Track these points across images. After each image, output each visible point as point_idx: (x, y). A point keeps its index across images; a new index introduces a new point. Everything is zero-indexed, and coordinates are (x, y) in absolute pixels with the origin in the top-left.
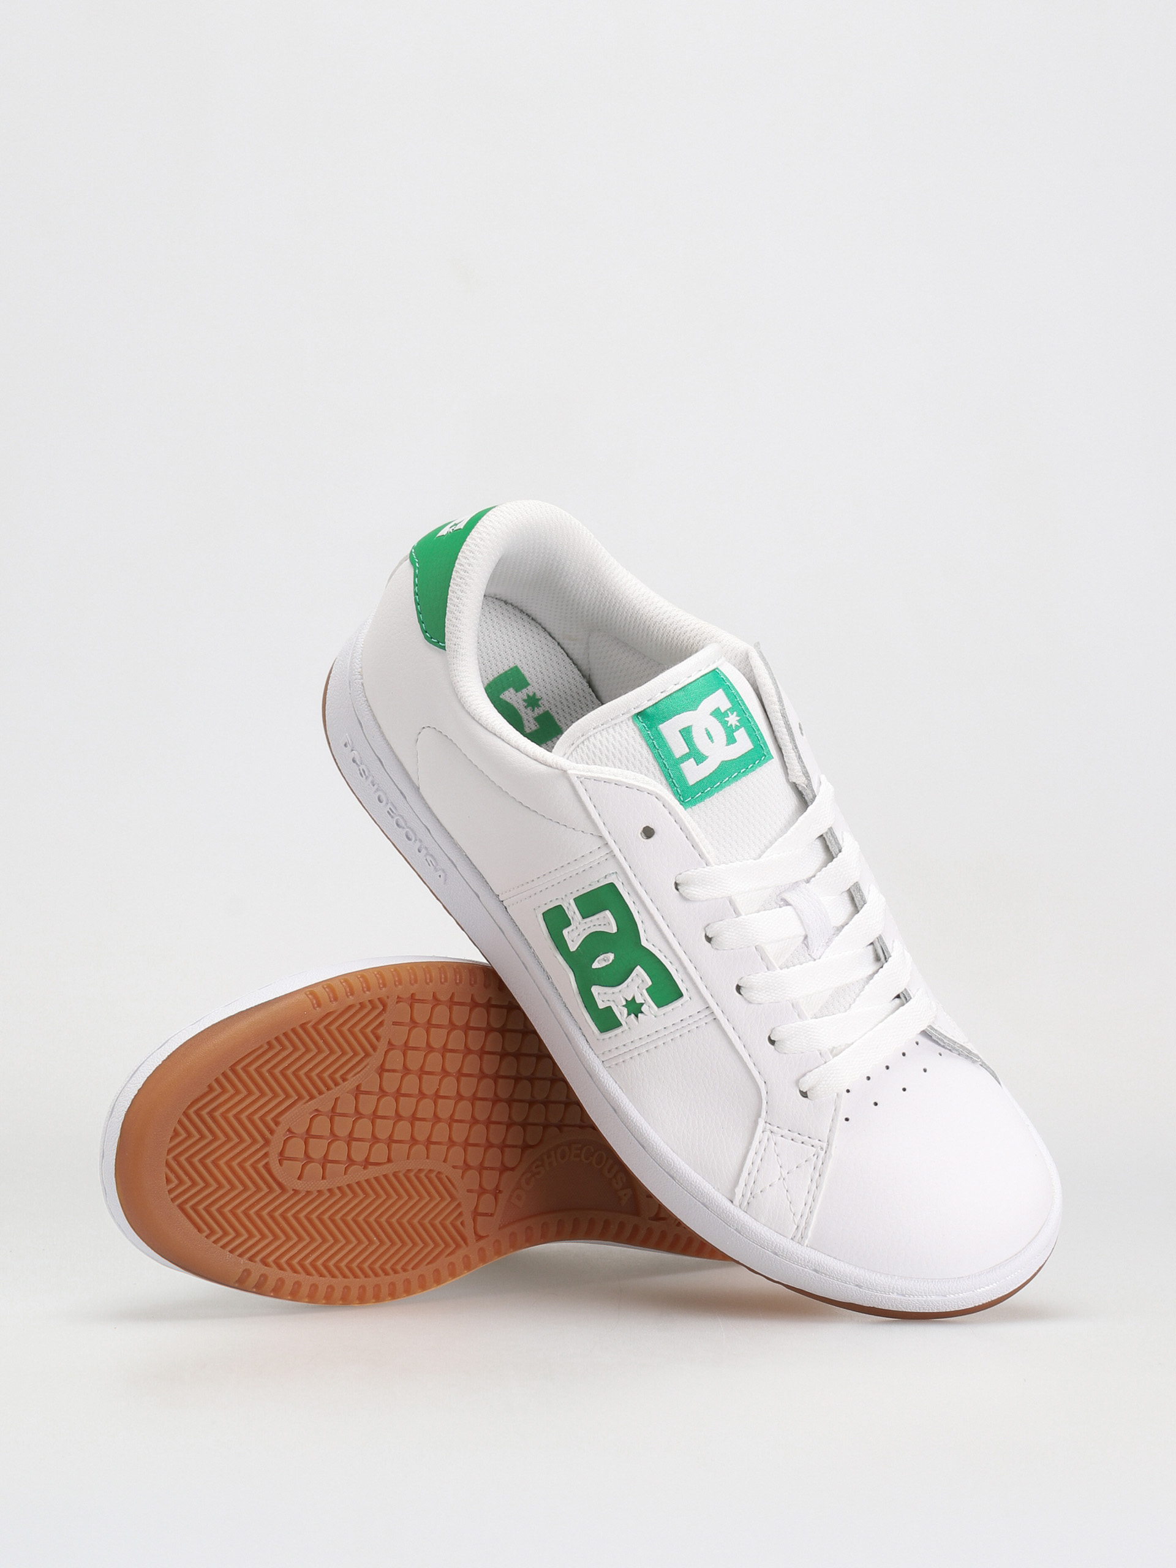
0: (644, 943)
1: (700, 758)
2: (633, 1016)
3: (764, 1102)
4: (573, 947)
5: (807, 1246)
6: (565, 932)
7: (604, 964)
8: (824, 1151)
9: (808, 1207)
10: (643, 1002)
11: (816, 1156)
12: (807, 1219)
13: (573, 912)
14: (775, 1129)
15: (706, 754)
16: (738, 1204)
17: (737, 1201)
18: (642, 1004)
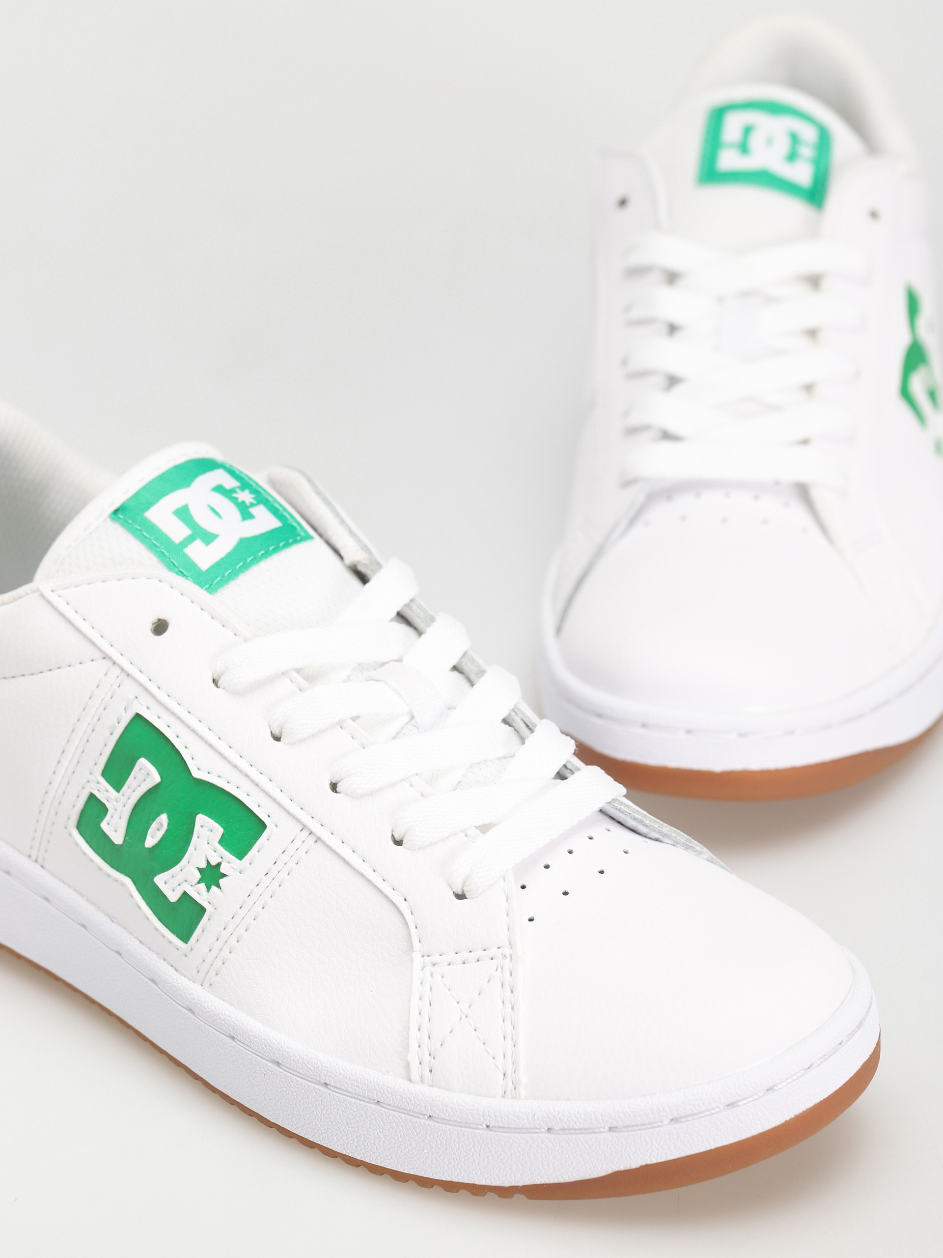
0: (196, 774)
1: (209, 538)
2: (214, 888)
3: (412, 926)
4: (118, 838)
5: (526, 1098)
6: (104, 825)
7: (159, 835)
8: (509, 958)
9: (509, 1040)
10: (220, 860)
11: (499, 969)
12: (512, 1056)
13: (105, 792)
14: (436, 958)
15: (216, 532)
16: (419, 1079)
17: (416, 1077)
18: (219, 865)
